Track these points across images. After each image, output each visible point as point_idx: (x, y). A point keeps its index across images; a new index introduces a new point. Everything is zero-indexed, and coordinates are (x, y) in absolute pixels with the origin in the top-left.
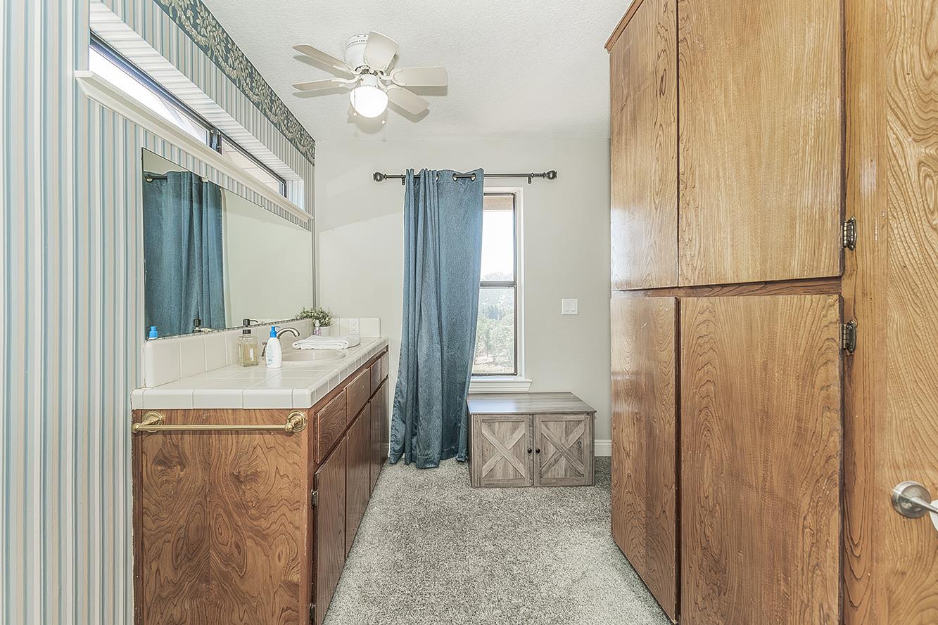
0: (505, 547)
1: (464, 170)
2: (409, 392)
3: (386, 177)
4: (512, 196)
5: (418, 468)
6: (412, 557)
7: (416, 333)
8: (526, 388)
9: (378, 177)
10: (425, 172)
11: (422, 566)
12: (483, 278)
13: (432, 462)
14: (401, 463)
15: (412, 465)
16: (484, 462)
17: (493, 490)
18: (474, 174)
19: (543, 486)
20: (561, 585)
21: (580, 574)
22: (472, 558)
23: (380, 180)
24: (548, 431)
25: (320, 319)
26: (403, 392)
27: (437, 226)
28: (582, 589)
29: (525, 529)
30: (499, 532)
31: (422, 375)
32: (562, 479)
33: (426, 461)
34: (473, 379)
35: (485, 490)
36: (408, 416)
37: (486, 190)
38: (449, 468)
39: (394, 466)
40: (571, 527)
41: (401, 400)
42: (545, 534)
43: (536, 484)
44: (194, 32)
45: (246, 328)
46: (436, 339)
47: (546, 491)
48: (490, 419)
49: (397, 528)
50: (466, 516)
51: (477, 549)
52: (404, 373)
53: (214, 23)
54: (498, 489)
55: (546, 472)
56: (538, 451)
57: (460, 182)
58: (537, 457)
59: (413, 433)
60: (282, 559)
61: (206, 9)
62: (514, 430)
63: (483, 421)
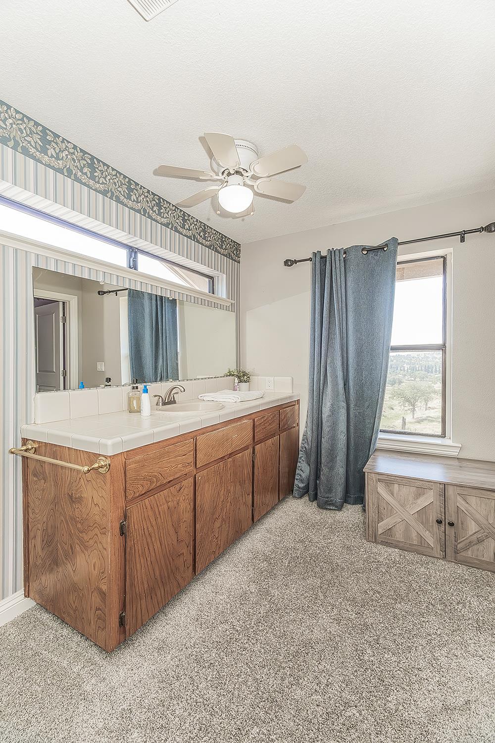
0: (370, 621)
1: (375, 244)
2: (313, 441)
3: (296, 262)
4: (442, 259)
5: (319, 506)
6: (264, 593)
7: (321, 391)
8: (454, 453)
9: (288, 263)
10: (330, 252)
11: (268, 606)
12: (394, 343)
13: (333, 504)
14: (306, 498)
15: (315, 503)
16: (380, 519)
17: (390, 550)
18: (387, 245)
19: (458, 562)
20: (425, 704)
21: (461, 701)
22: (325, 619)
23: (291, 265)
24: (467, 505)
25: (243, 377)
26: (309, 440)
27: (344, 298)
28: (453, 726)
29: (408, 608)
30: (372, 600)
31: (326, 428)
32: (488, 563)
33: (327, 503)
34: (381, 435)
35: (380, 547)
36: (312, 460)
37: (399, 258)
38: (351, 514)
39: (299, 500)
40: (479, 629)
41: (306, 446)
42: (433, 624)
43: (448, 558)
44: (91, 182)
45: (135, 385)
46: (342, 397)
47: (461, 570)
48: (389, 480)
49: (267, 559)
50: (343, 569)
51: (335, 611)
52: (310, 424)
53: (114, 173)
54: (396, 550)
55: (466, 549)
56: (451, 524)
57: (371, 255)
58: (450, 531)
59: (317, 476)
60: (96, 569)
61: (104, 164)
62: (418, 496)
63: (379, 480)
